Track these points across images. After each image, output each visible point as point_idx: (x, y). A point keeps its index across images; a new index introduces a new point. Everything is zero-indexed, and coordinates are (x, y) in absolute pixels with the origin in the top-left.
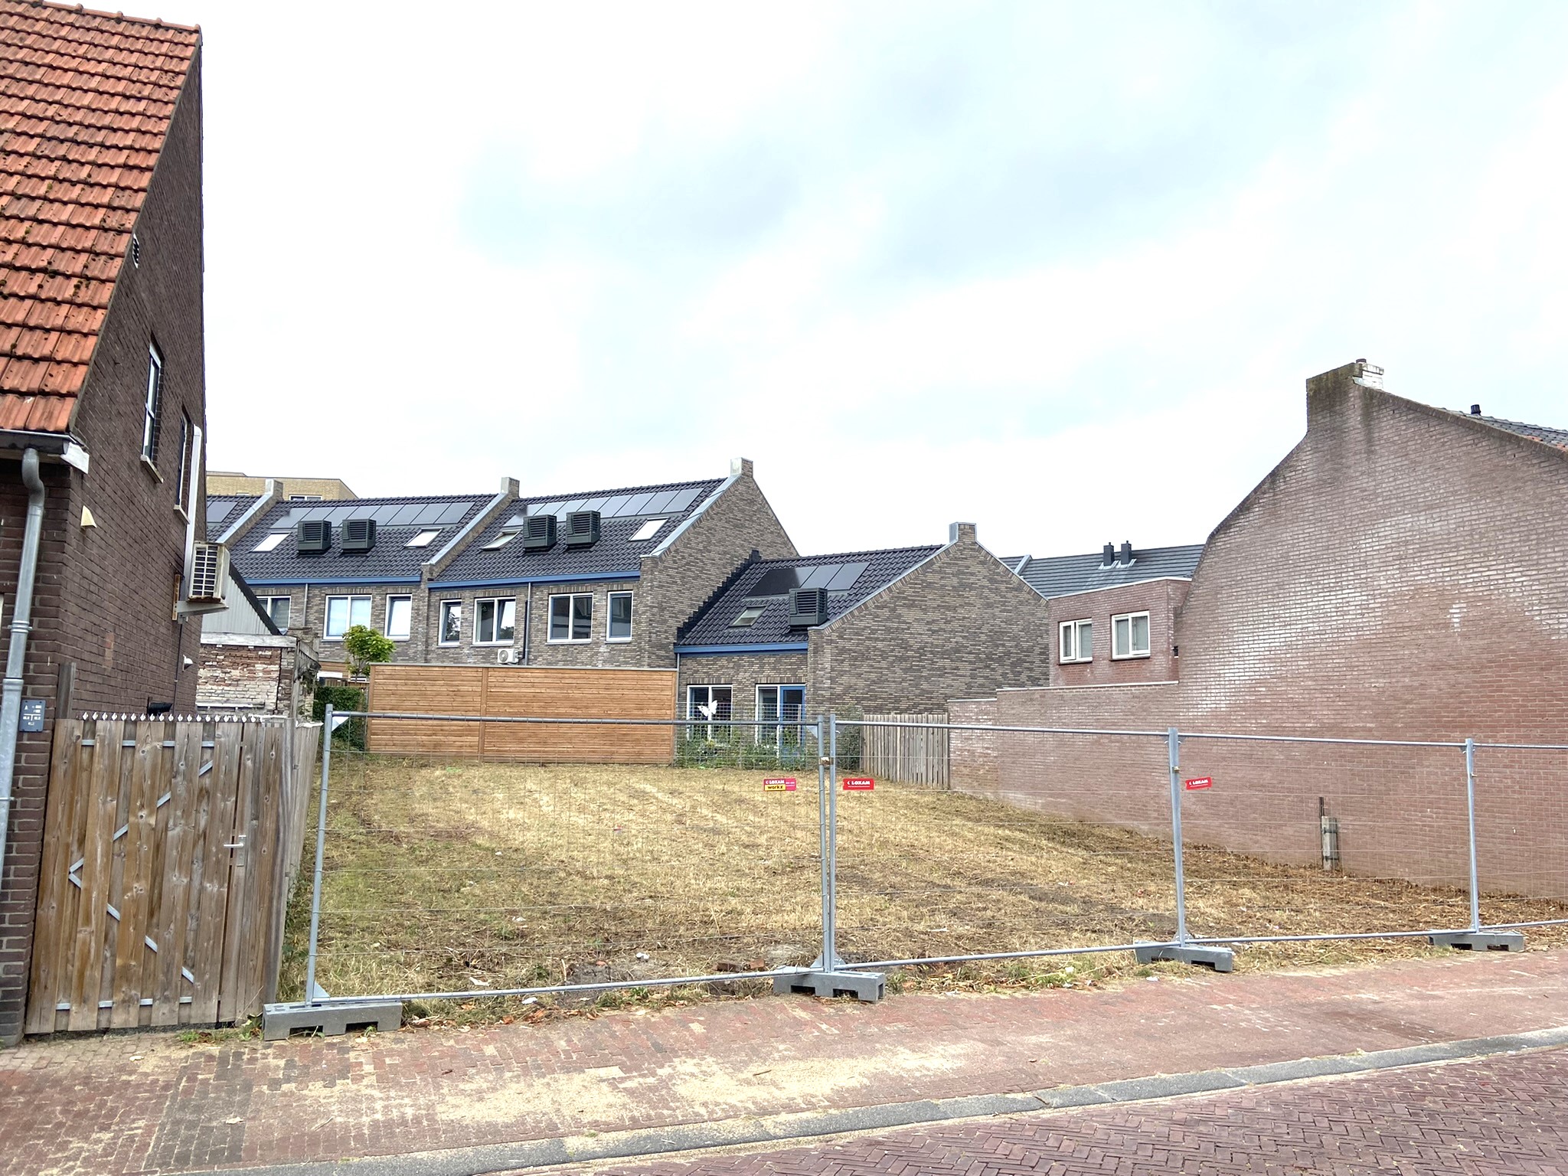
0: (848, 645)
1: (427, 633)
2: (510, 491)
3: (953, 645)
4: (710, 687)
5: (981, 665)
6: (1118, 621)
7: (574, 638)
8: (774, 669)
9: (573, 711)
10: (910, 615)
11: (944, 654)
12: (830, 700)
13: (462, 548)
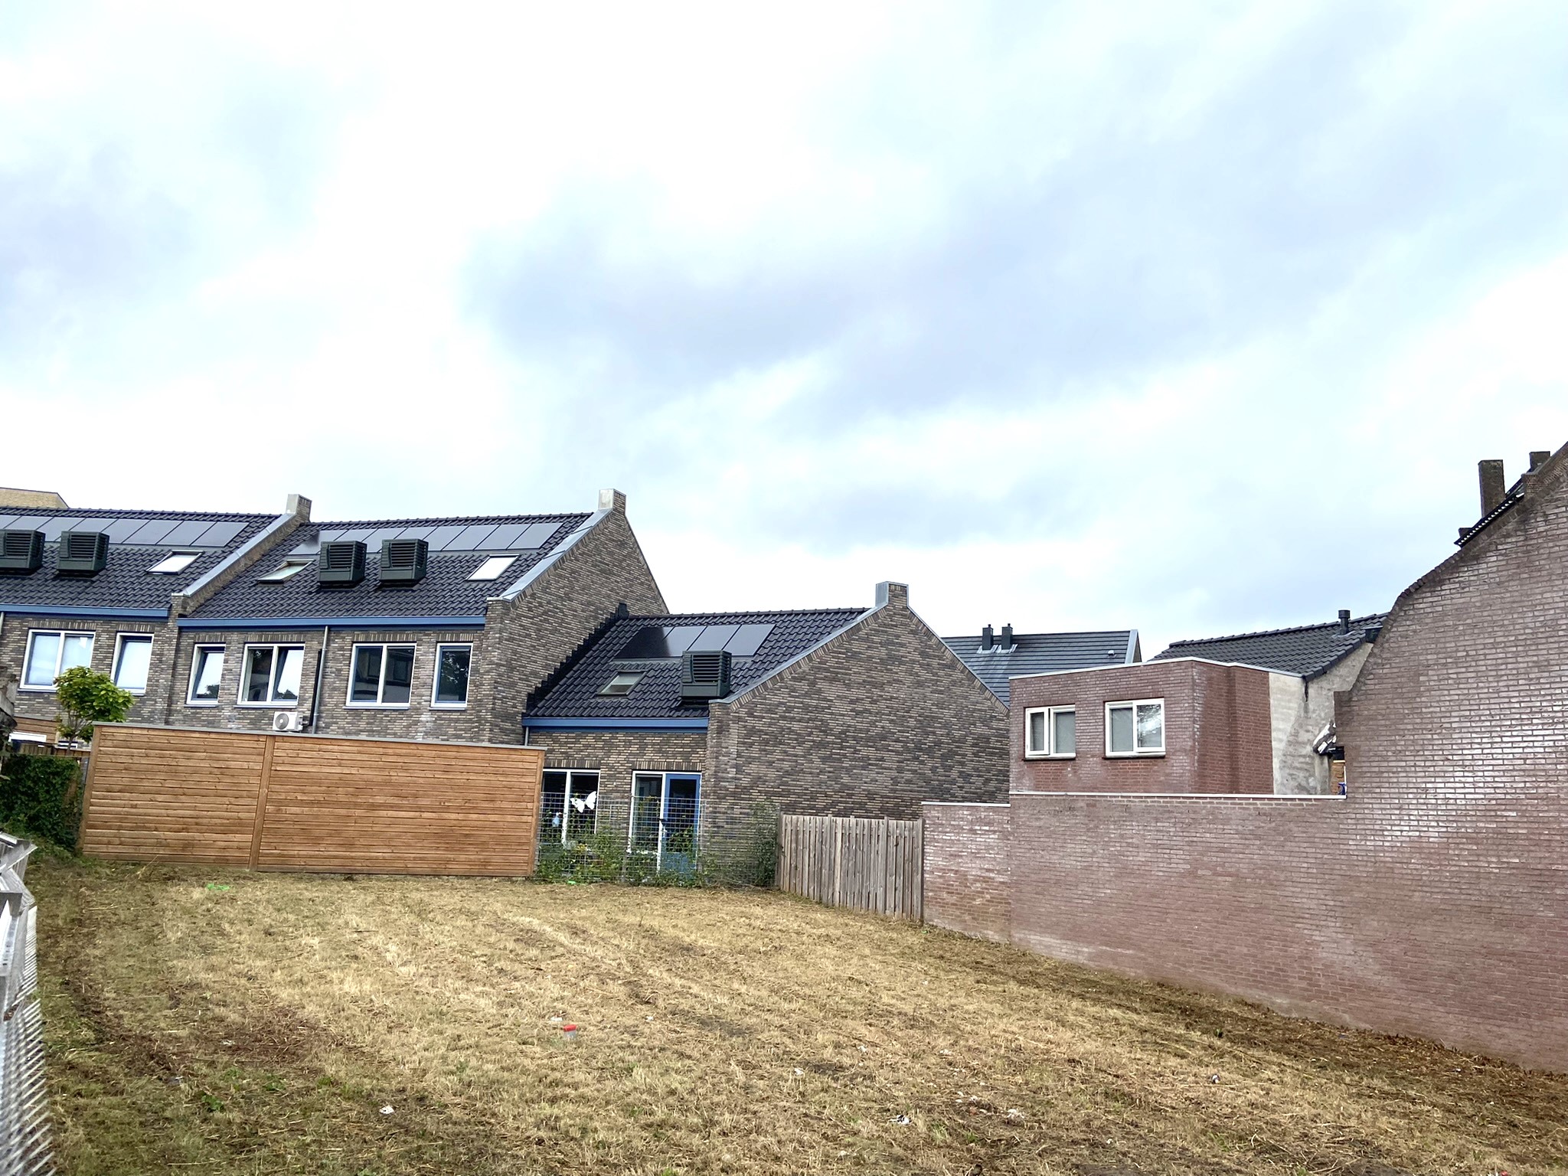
0: (759, 725)
1: (172, 687)
2: (299, 513)
3: (878, 730)
4: (569, 772)
5: (909, 756)
6: (1112, 710)
7: (383, 702)
8: (660, 751)
9: (396, 801)
10: (832, 691)
11: (870, 741)
12: (734, 794)
13: (231, 578)
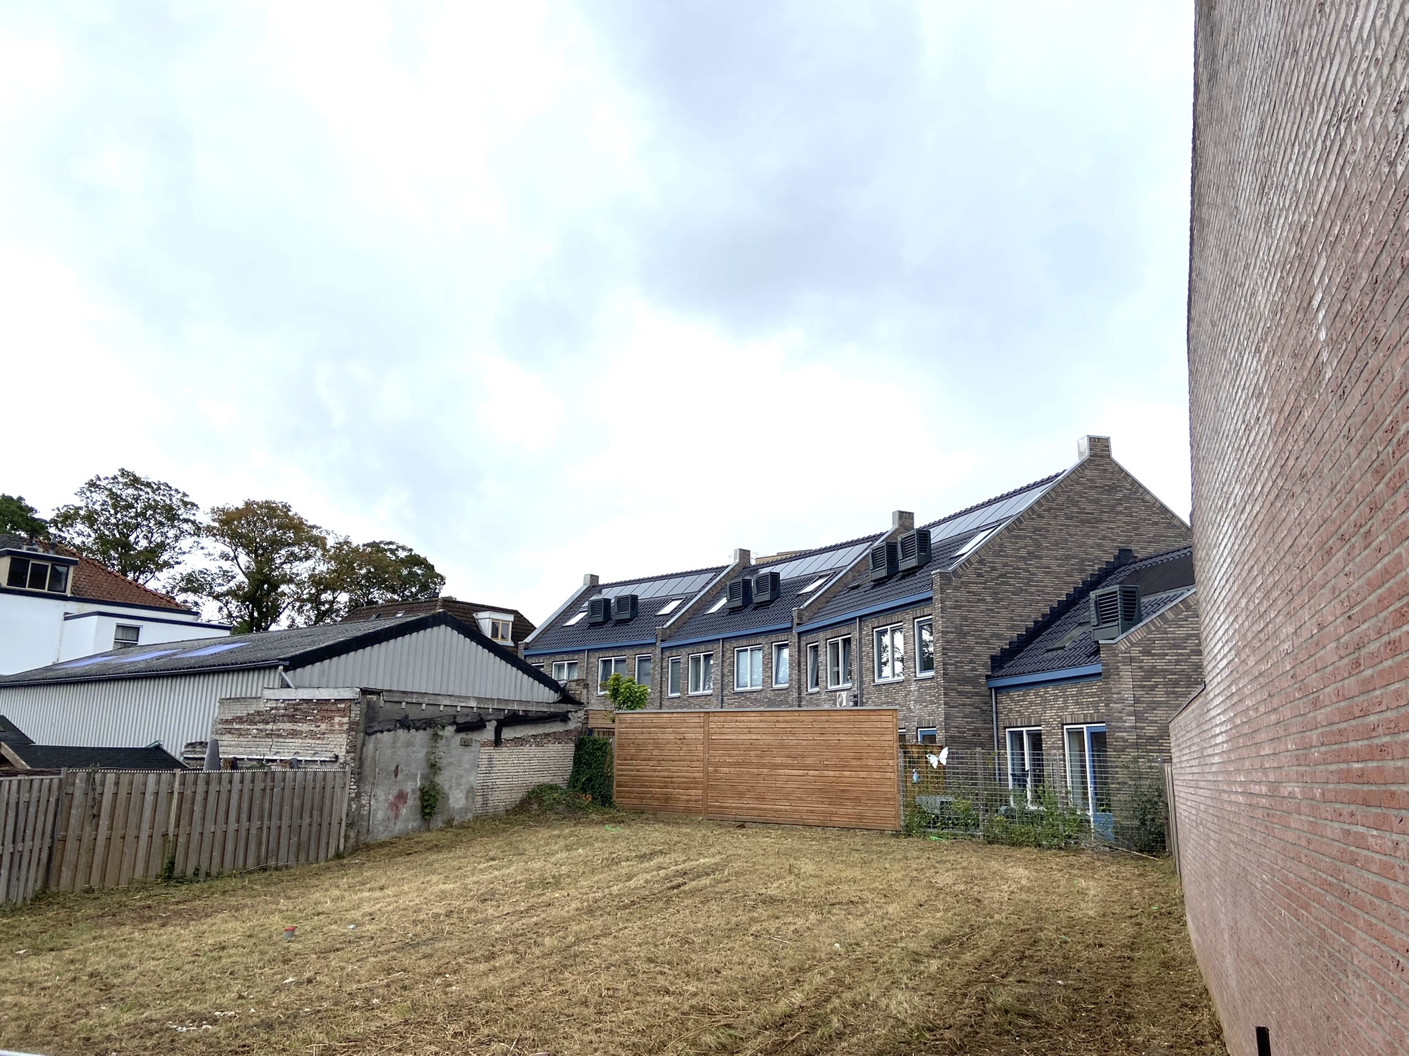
0: (1160, 664)
1: (800, 680)
2: (900, 525)
4: (1024, 730)
7: (893, 676)
8: (1078, 703)
9: (790, 761)
12: (1137, 746)
13: (839, 589)
